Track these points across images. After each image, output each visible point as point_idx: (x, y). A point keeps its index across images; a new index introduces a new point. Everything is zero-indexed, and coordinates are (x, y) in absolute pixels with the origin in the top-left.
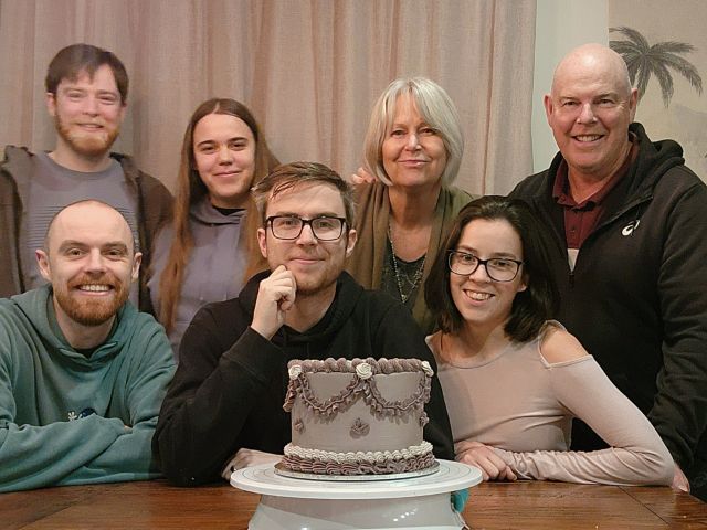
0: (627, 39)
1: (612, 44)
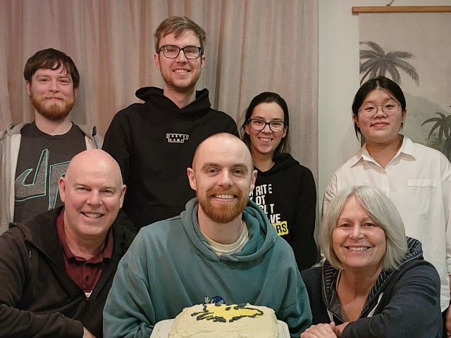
0: (371, 49)
1: (361, 52)
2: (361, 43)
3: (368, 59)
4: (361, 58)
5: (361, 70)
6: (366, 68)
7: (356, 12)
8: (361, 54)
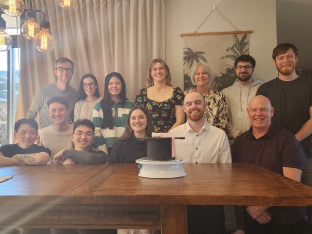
0: (188, 51)
2: (184, 48)
3: (187, 55)
4: (184, 54)
5: (184, 59)
7: (182, 36)
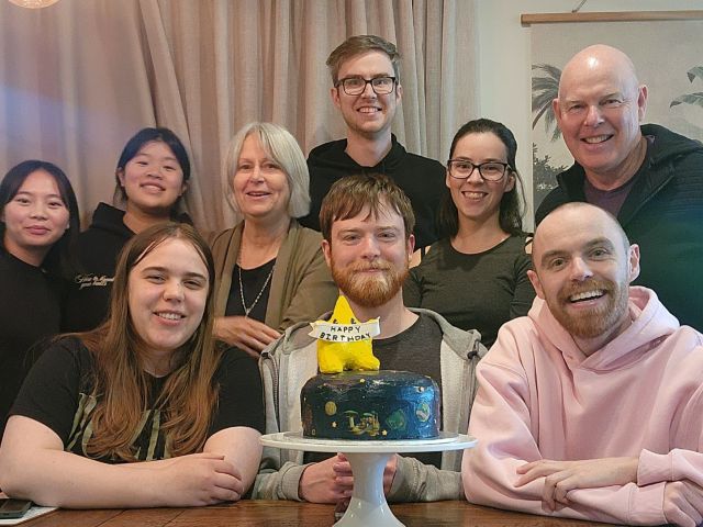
0: (548, 75)
1: (535, 80)
2: (534, 67)
3: (544, 91)
4: (534, 88)
5: (535, 106)
6: (542, 103)
7: (526, 22)
8: (534, 82)
